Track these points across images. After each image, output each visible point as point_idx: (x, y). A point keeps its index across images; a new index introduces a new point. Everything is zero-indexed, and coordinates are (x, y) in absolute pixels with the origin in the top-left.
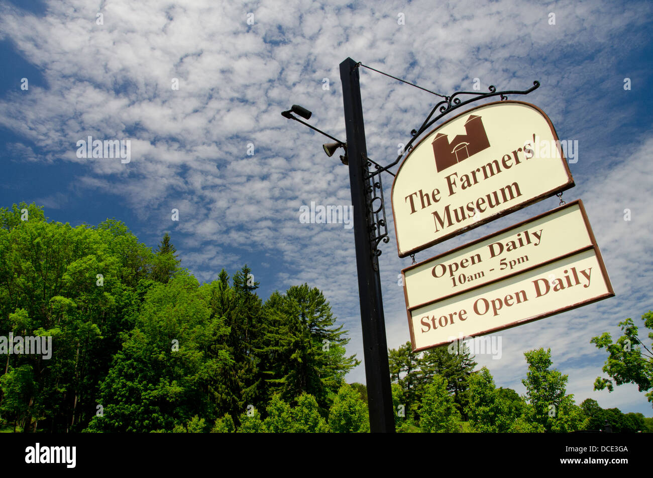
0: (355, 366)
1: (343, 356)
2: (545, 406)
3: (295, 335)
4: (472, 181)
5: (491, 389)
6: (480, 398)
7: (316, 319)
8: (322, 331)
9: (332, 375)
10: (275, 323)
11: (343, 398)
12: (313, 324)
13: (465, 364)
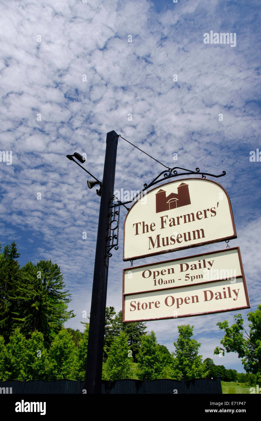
0: (72, 317)
1: (65, 310)
2: (185, 360)
3: (37, 291)
4: (176, 222)
5: (154, 346)
6: (147, 350)
7: (53, 283)
8: (55, 292)
9: (56, 321)
10: (25, 282)
11: (61, 337)
12: (50, 286)
13: (140, 327)
